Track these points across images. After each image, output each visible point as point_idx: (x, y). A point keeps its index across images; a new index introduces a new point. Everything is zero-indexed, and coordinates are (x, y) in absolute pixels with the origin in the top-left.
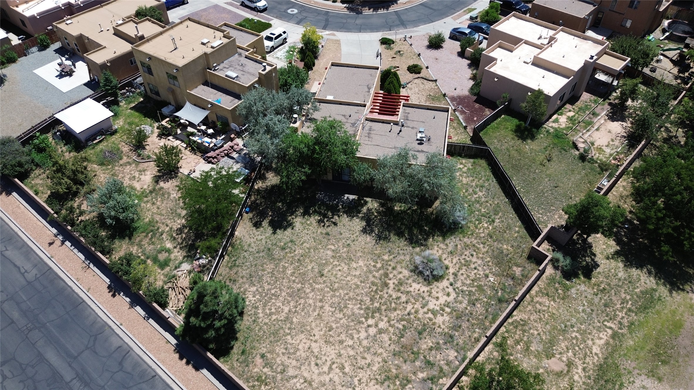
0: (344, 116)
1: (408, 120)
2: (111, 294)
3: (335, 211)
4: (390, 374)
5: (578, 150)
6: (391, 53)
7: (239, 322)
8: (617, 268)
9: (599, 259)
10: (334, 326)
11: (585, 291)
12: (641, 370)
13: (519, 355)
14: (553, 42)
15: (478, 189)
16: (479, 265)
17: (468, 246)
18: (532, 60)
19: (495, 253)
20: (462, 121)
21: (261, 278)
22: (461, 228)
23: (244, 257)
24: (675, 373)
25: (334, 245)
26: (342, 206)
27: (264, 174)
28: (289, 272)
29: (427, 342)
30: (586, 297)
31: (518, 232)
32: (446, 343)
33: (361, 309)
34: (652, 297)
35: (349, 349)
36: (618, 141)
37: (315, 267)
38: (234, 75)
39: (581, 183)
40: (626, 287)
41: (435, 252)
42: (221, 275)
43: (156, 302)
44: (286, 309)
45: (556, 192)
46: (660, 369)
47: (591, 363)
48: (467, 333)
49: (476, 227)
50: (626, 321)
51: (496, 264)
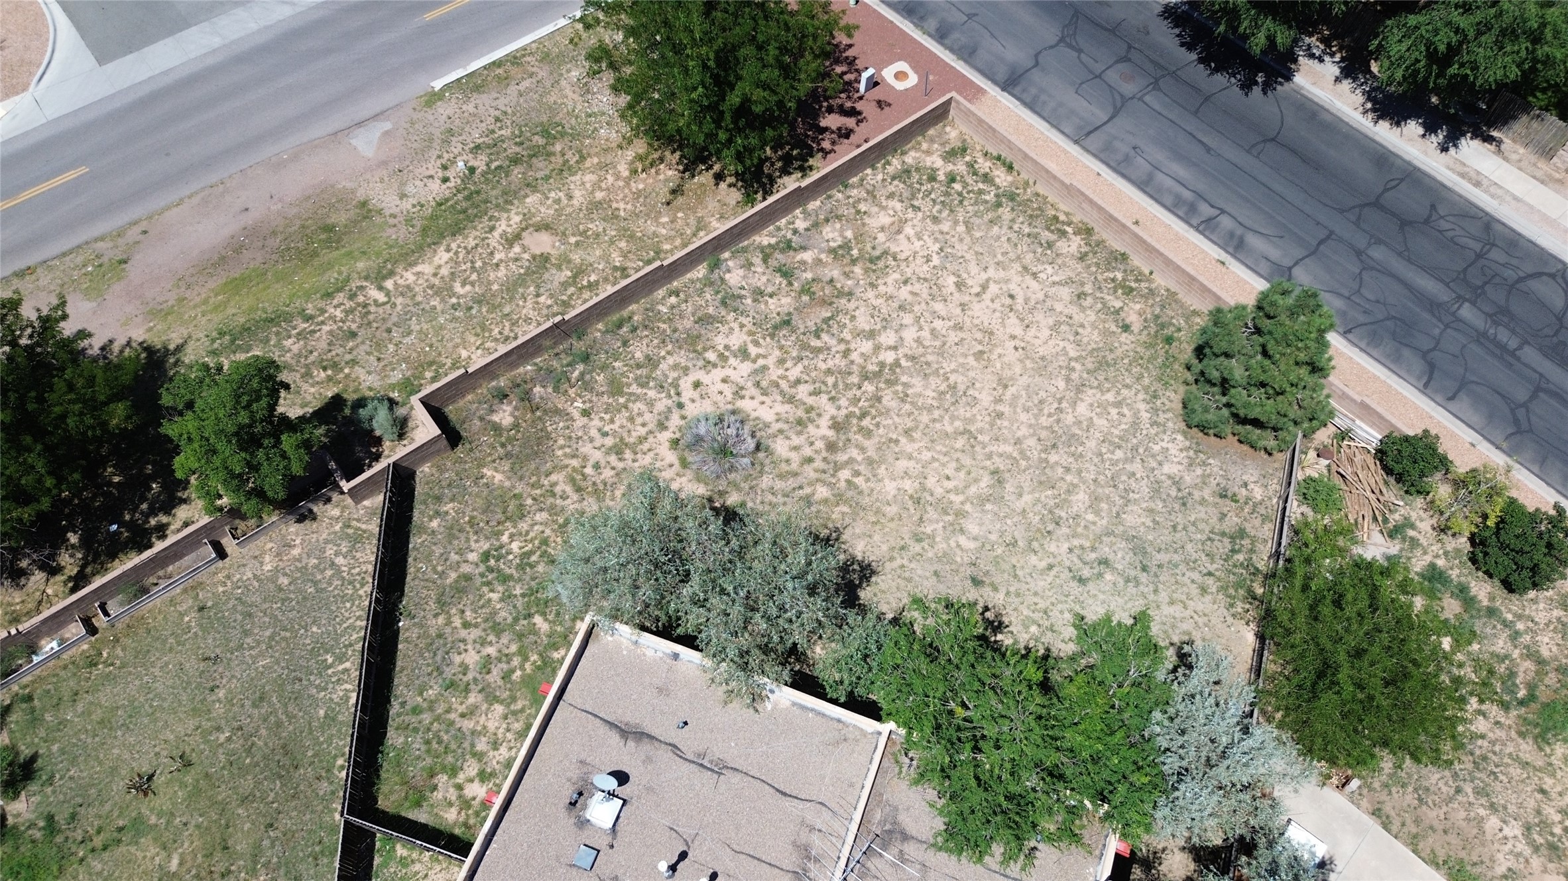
4: (868, 265)
12: (384, 221)
17: (596, 492)
19: (532, 466)
21: (1156, 493)
23: (1210, 557)
24: (326, 210)
28: (1082, 496)
29: (778, 307)
31: (437, 515)
32: (740, 297)
47: (470, 239)
50: (335, 301)
51: (548, 438)
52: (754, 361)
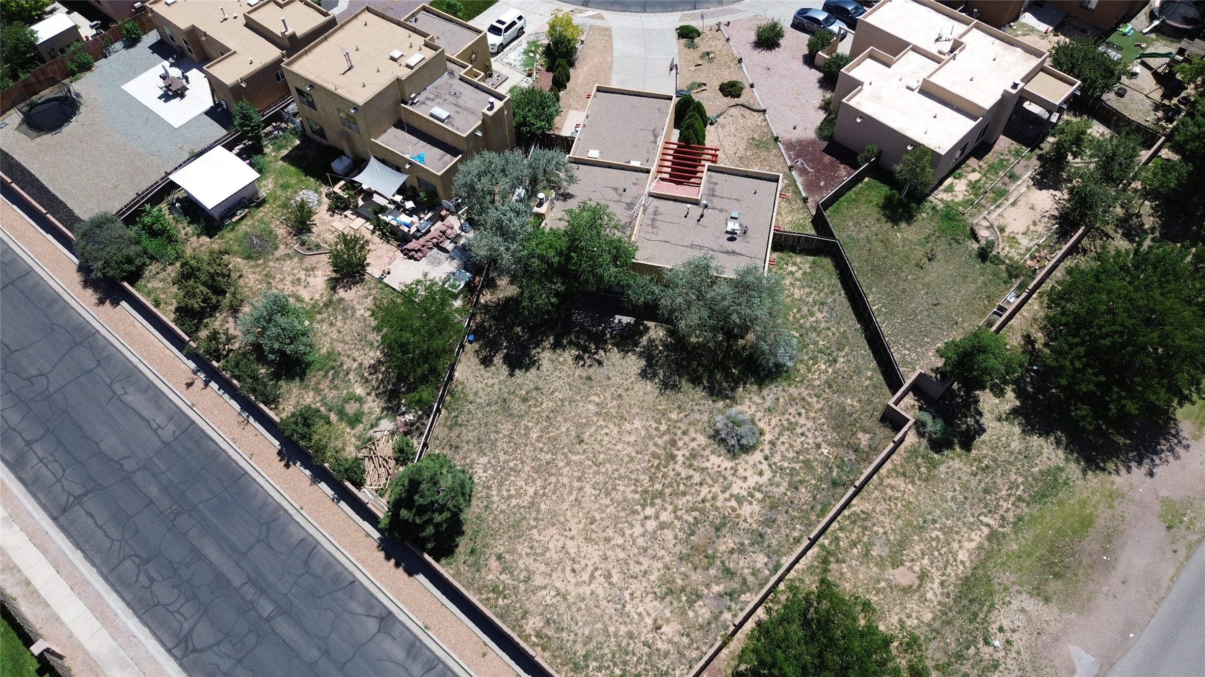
0: (616, 189)
1: (714, 195)
2: (283, 463)
3: (600, 341)
4: (673, 587)
5: (978, 241)
6: (695, 55)
7: (466, 510)
8: (1010, 434)
9: (987, 420)
10: (598, 517)
11: (960, 469)
12: (1022, 586)
13: (854, 562)
14: (957, 52)
15: (816, 308)
16: (808, 430)
17: (794, 400)
18: (920, 84)
19: (834, 411)
20: (801, 188)
21: (494, 444)
22: (786, 372)
23: (469, 412)
24: (1069, 591)
25: (598, 395)
26: (611, 335)
27: (493, 279)
28: (534, 436)
29: (727, 542)
30: (960, 478)
31: (871, 379)
32: (753, 544)
33: (635, 492)
34: (1056, 480)
35: (618, 550)
36: (1043, 225)
37: (571, 428)
38: (443, 114)
39: (974, 298)
40: (1019, 464)
41: (745, 408)
42: (437, 438)
43: (349, 480)
44: (531, 491)
45: (935, 312)
46: (1049, 586)
47: (953, 574)
48: (784, 531)
49: (809, 370)
50: (1012, 514)
51: (833, 428)
52: (732, 495)
